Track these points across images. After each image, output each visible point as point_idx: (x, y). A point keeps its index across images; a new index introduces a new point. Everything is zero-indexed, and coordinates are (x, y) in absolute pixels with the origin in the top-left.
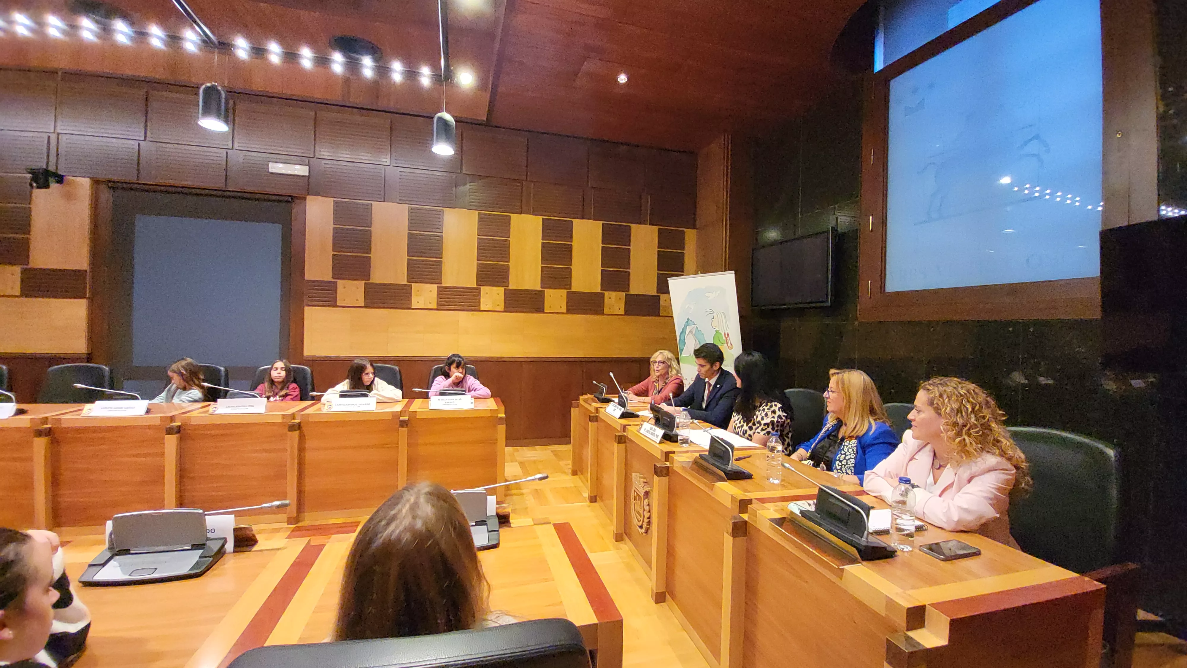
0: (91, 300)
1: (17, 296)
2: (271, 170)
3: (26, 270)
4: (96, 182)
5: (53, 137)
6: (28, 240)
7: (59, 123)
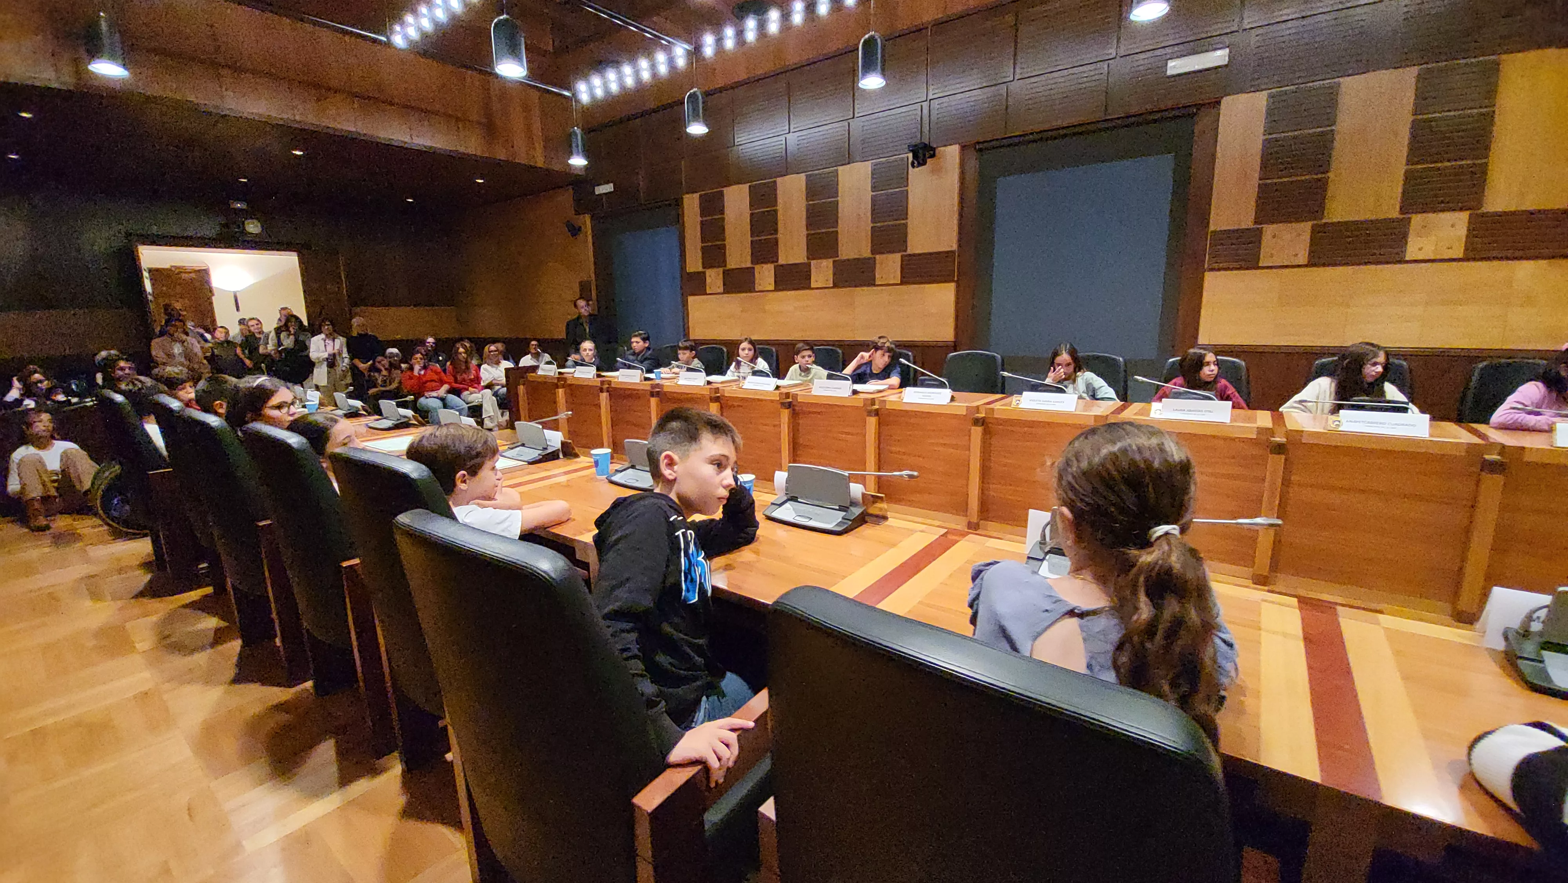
0: (957, 282)
1: (897, 284)
2: (1169, 72)
3: (906, 256)
4: (963, 148)
5: (925, 105)
6: (906, 225)
7: (931, 88)
